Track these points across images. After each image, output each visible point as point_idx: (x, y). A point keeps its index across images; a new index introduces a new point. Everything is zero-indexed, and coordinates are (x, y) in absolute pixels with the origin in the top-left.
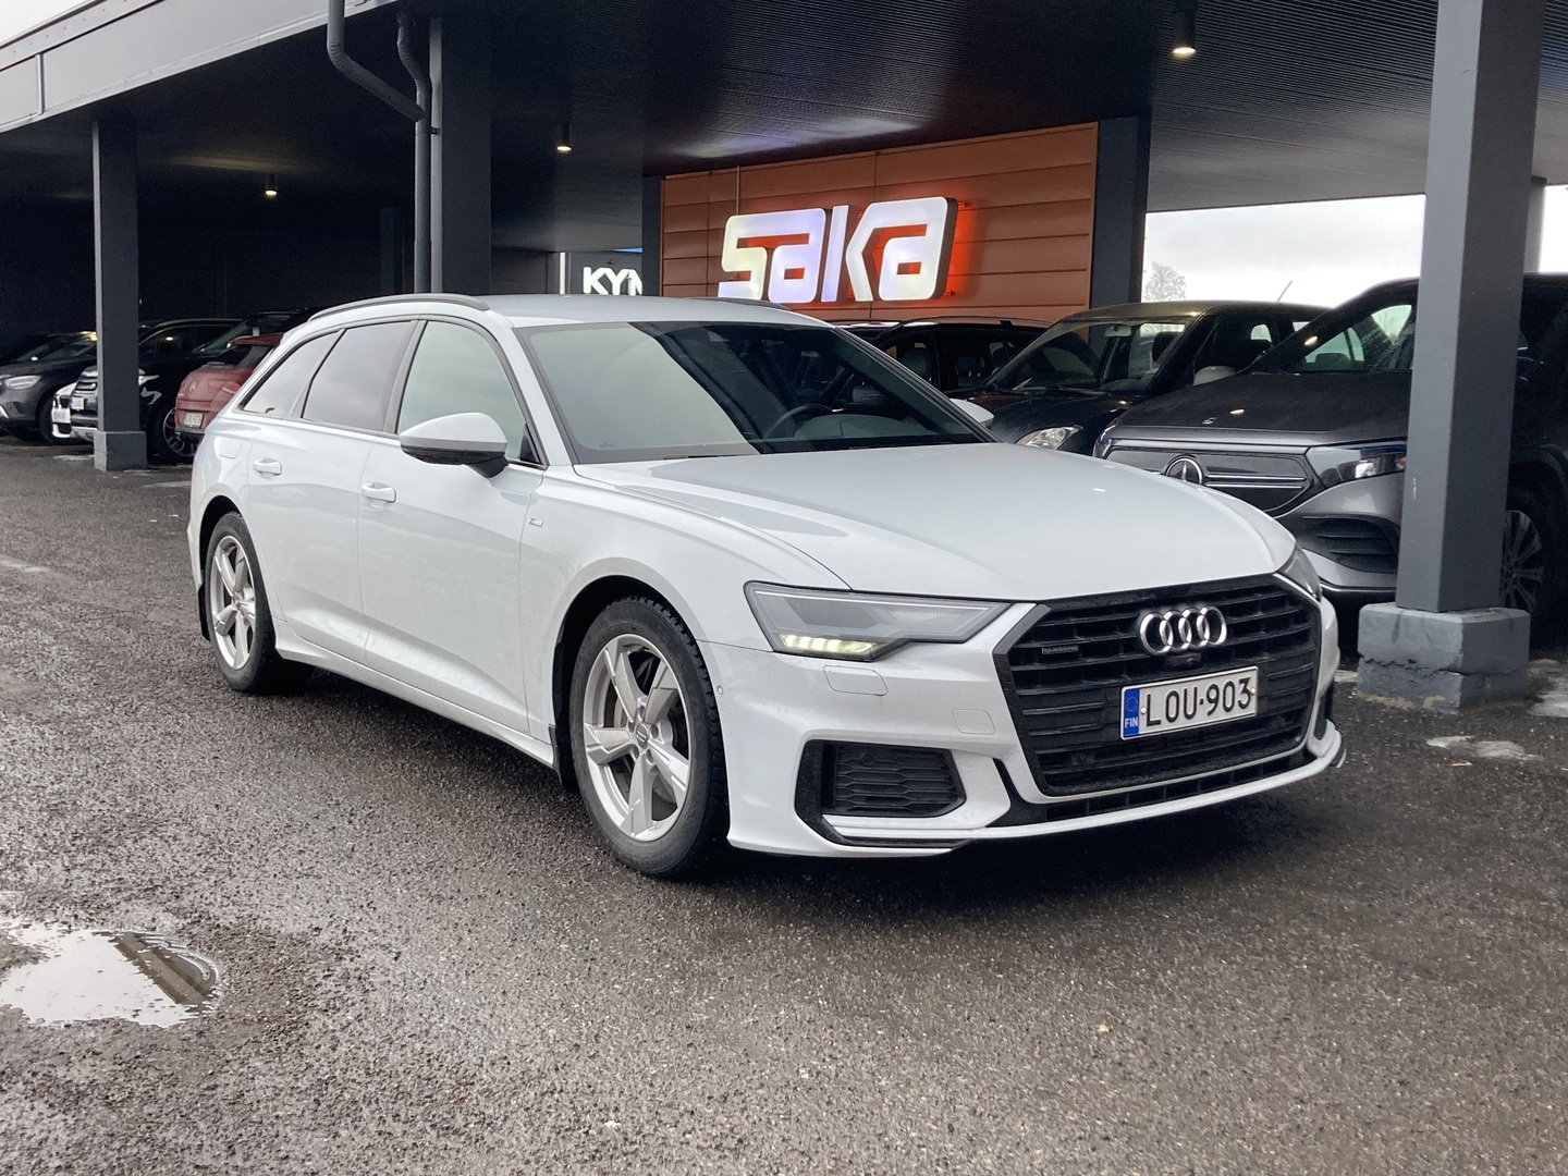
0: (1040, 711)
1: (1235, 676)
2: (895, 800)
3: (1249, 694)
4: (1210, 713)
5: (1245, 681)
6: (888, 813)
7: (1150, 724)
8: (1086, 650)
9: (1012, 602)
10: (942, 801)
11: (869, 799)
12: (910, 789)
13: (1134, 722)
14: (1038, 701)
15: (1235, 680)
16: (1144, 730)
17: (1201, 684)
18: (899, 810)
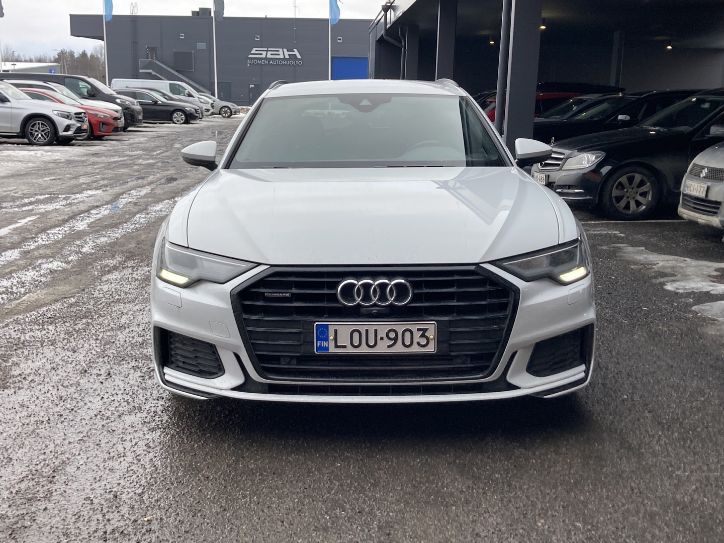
0: (257, 329)
1: (415, 326)
2: (193, 365)
3: (428, 339)
4: (389, 346)
5: (425, 330)
6: (191, 373)
7: (337, 346)
8: (296, 297)
9: (259, 264)
10: (214, 371)
11: (184, 363)
12: (200, 361)
13: (325, 344)
14: (257, 323)
15: (414, 328)
16: (332, 350)
17: (383, 328)
18: (195, 372)
